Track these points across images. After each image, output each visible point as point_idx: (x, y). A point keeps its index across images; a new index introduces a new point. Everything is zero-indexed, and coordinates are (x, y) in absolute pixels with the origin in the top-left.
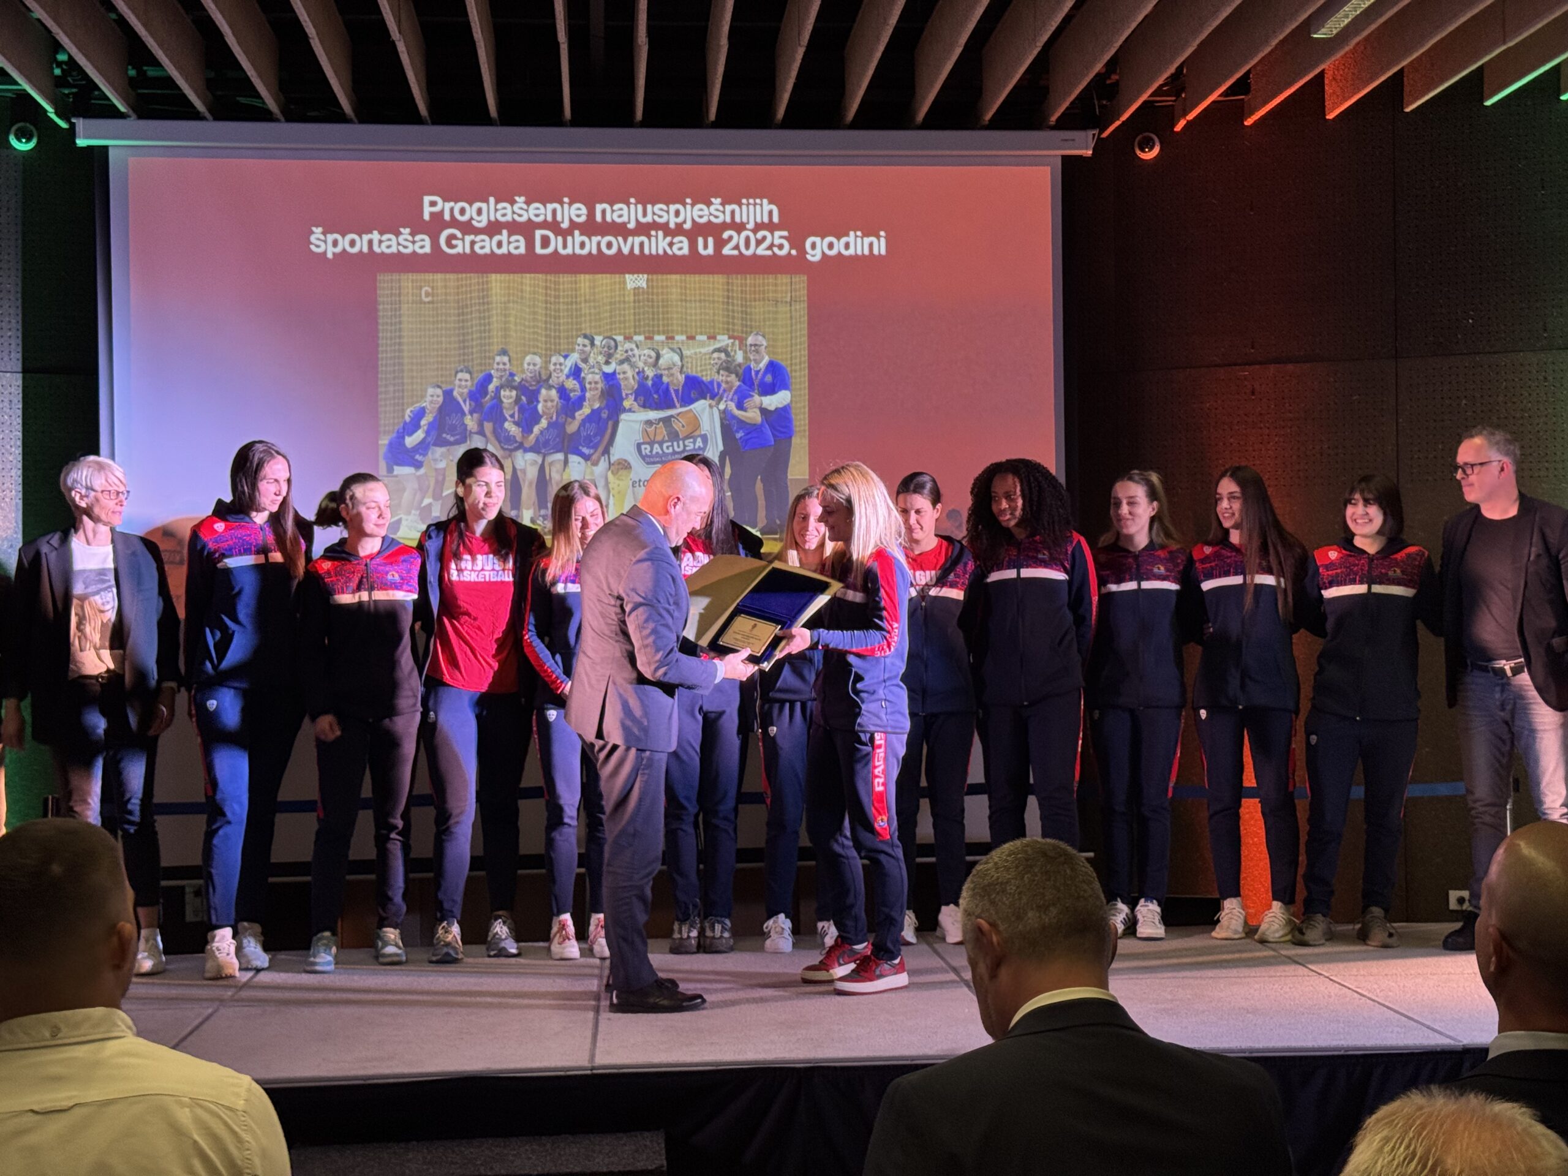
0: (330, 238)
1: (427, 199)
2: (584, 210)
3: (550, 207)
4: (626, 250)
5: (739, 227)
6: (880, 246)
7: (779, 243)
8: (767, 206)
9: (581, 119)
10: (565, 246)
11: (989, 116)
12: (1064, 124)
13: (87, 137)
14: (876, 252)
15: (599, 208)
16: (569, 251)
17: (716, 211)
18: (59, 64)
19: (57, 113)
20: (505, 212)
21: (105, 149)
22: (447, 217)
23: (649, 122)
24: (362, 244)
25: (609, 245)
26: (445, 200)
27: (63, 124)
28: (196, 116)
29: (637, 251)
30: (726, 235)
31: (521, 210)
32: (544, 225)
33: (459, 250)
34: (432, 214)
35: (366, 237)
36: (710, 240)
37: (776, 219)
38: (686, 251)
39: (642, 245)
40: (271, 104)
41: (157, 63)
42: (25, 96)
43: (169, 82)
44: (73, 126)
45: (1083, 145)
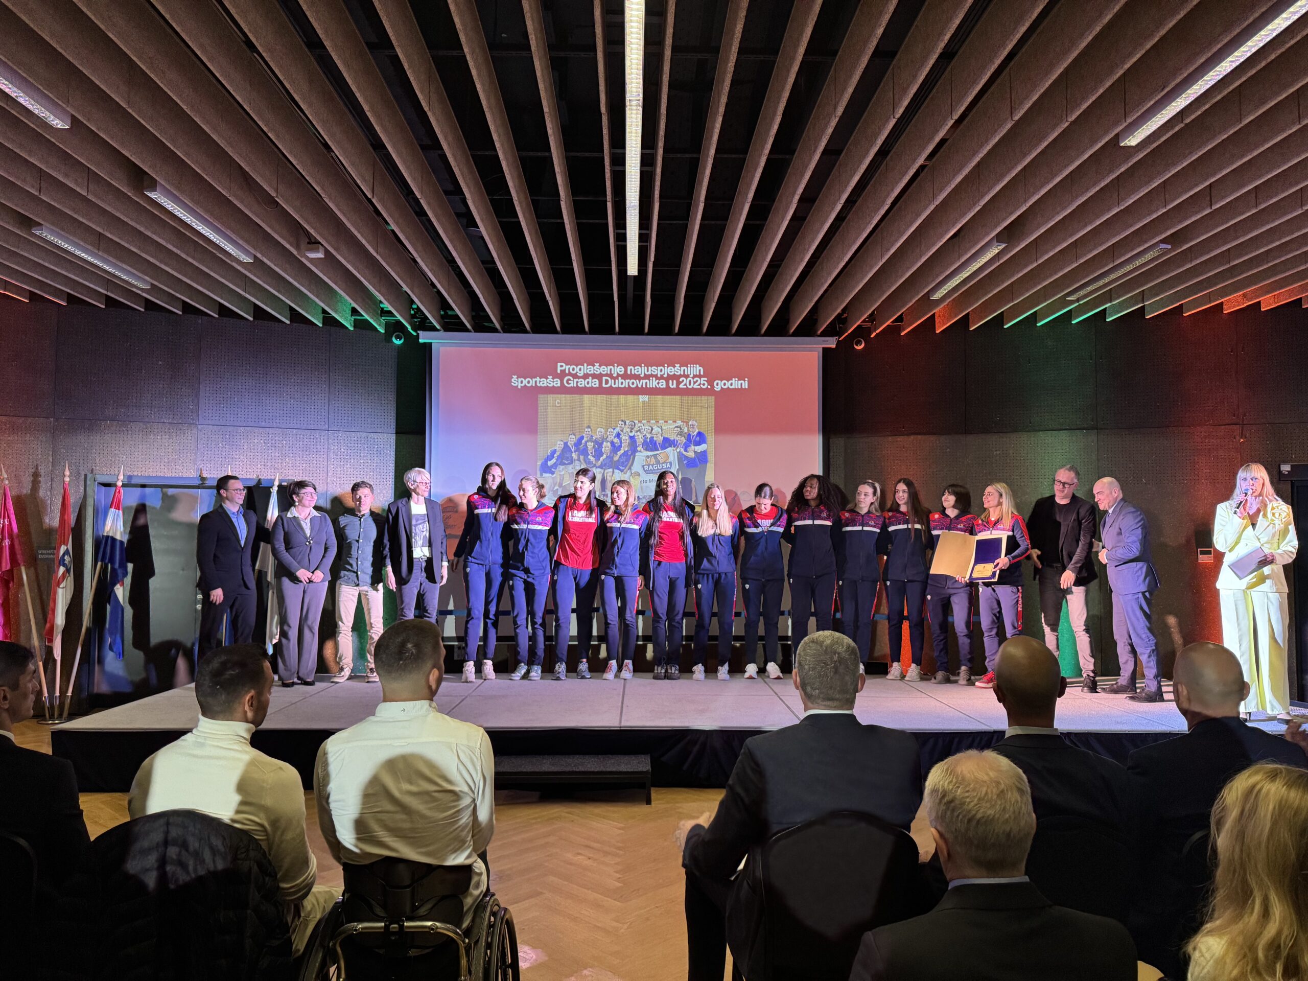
0: (520, 380)
1: (559, 364)
2: (623, 369)
3: (609, 367)
4: (640, 386)
5: (687, 376)
6: (745, 385)
7: (703, 383)
8: (698, 368)
9: (623, 332)
10: (615, 384)
11: (792, 331)
12: (824, 334)
13: (423, 339)
14: (743, 387)
15: (629, 368)
16: (616, 386)
17: (677, 370)
18: (413, 309)
19: (412, 329)
20: (591, 370)
21: (430, 344)
22: (567, 372)
23: (650, 333)
24: (532, 383)
25: (633, 383)
26: (566, 365)
27: (415, 334)
28: (467, 330)
29: (644, 386)
30: (681, 380)
31: (597, 369)
32: (607, 375)
33: (572, 385)
34: (561, 371)
35: (534, 380)
36: (675, 381)
37: (702, 373)
38: (664, 386)
39: (646, 383)
40: (498, 326)
41: (452, 309)
42: (399, 322)
43: (457, 317)
44: (418, 334)
45: (832, 343)
